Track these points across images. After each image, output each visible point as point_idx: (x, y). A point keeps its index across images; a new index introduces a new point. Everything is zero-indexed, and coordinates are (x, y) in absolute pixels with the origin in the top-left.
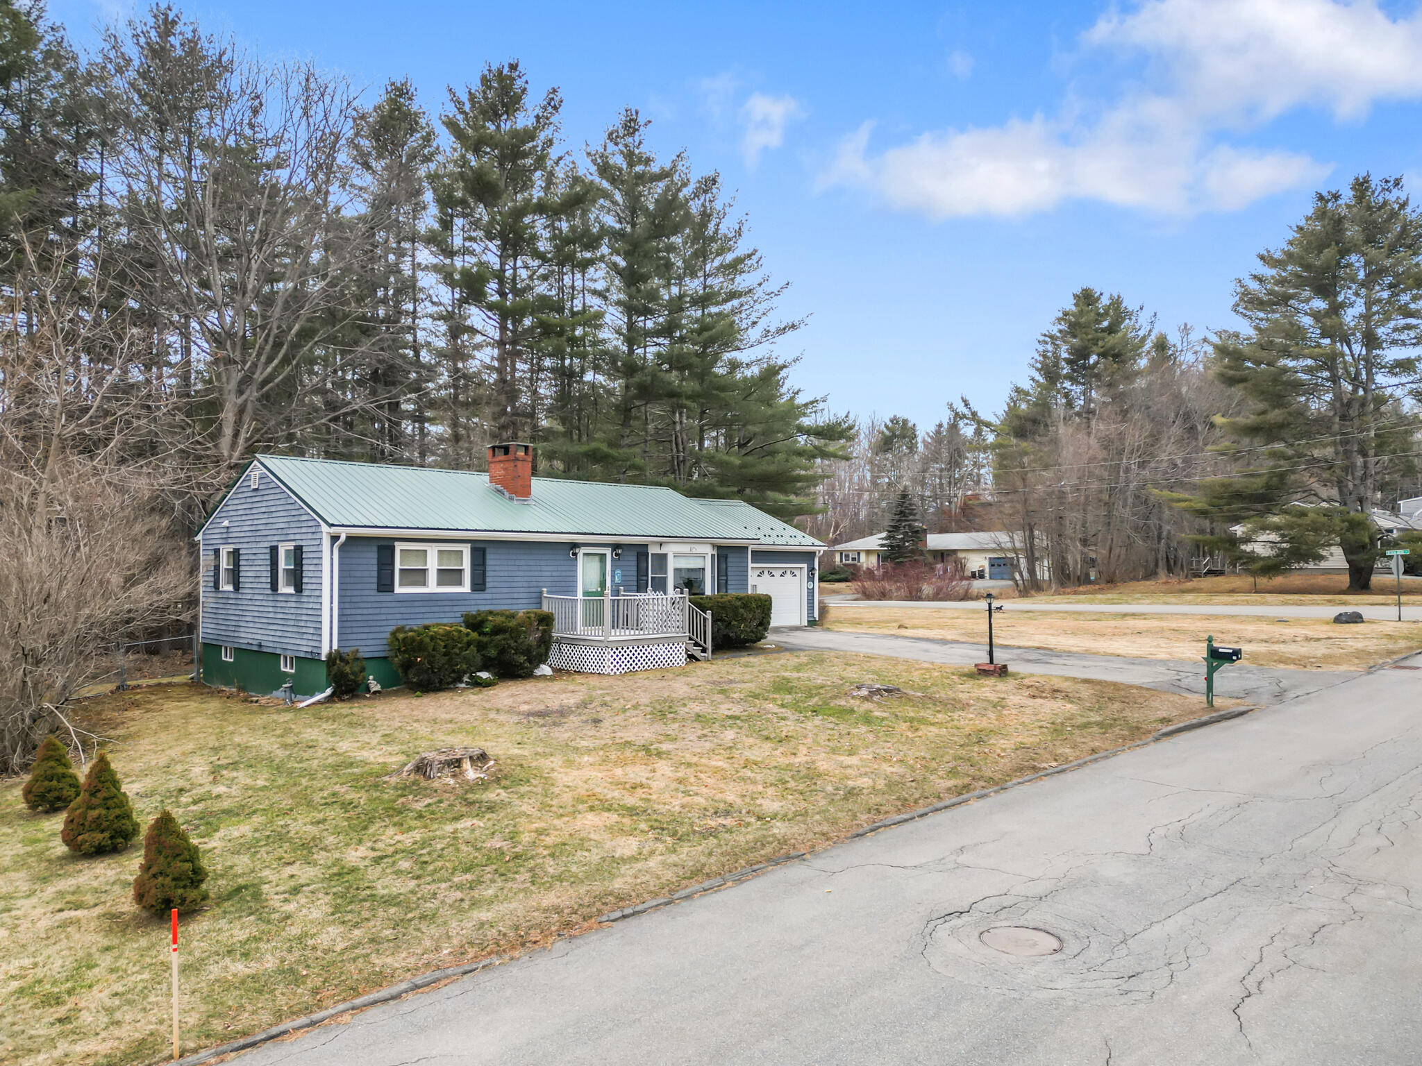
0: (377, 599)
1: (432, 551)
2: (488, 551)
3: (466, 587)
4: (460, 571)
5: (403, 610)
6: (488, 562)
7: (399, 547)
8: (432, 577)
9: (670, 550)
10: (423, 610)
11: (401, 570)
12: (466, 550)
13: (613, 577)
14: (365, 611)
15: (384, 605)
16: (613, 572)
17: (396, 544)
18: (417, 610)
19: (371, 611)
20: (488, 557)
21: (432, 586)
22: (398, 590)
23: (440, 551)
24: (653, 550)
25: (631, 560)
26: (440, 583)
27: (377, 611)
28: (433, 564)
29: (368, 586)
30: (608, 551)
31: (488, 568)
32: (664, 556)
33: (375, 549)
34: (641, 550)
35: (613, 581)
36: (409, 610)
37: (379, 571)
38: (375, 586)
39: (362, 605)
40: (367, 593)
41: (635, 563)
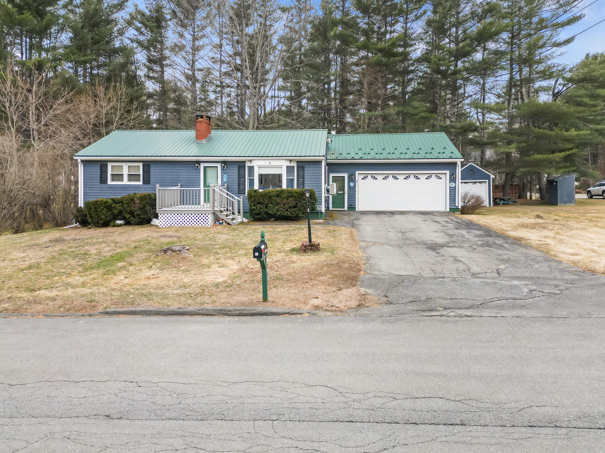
0: (101, 186)
1: (125, 166)
2: (151, 166)
3: (141, 183)
4: (140, 175)
5: (111, 192)
6: (151, 171)
7: (110, 165)
8: (126, 177)
9: (256, 164)
10: (120, 192)
11: (112, 175)
12: (141, 165)
13: (222, 178)
14: (95, 192)
15: (103, 189)
16: (222, 175)
17: (108, 163)
18: (118, 192)
19: (98, 191)
20: (151, 168)
21: (125, 182)
22: (110, 182)
23: (129, 166)
24: (248, 164)
25: (234, 170)
26: (129, 180)
27: (100, 191)
28: (125, 172)
29: (96, 181)
30: (219, 165)
31: (151, 174)
32: (253, 167)
33: (99, 165)
34: (241, 164)
35: (222, 180)
36: (114, 192)
37: (101, 175)
38: (99, 181)
39: (94, 189)
40: (96, 184)
41: (237, 171)
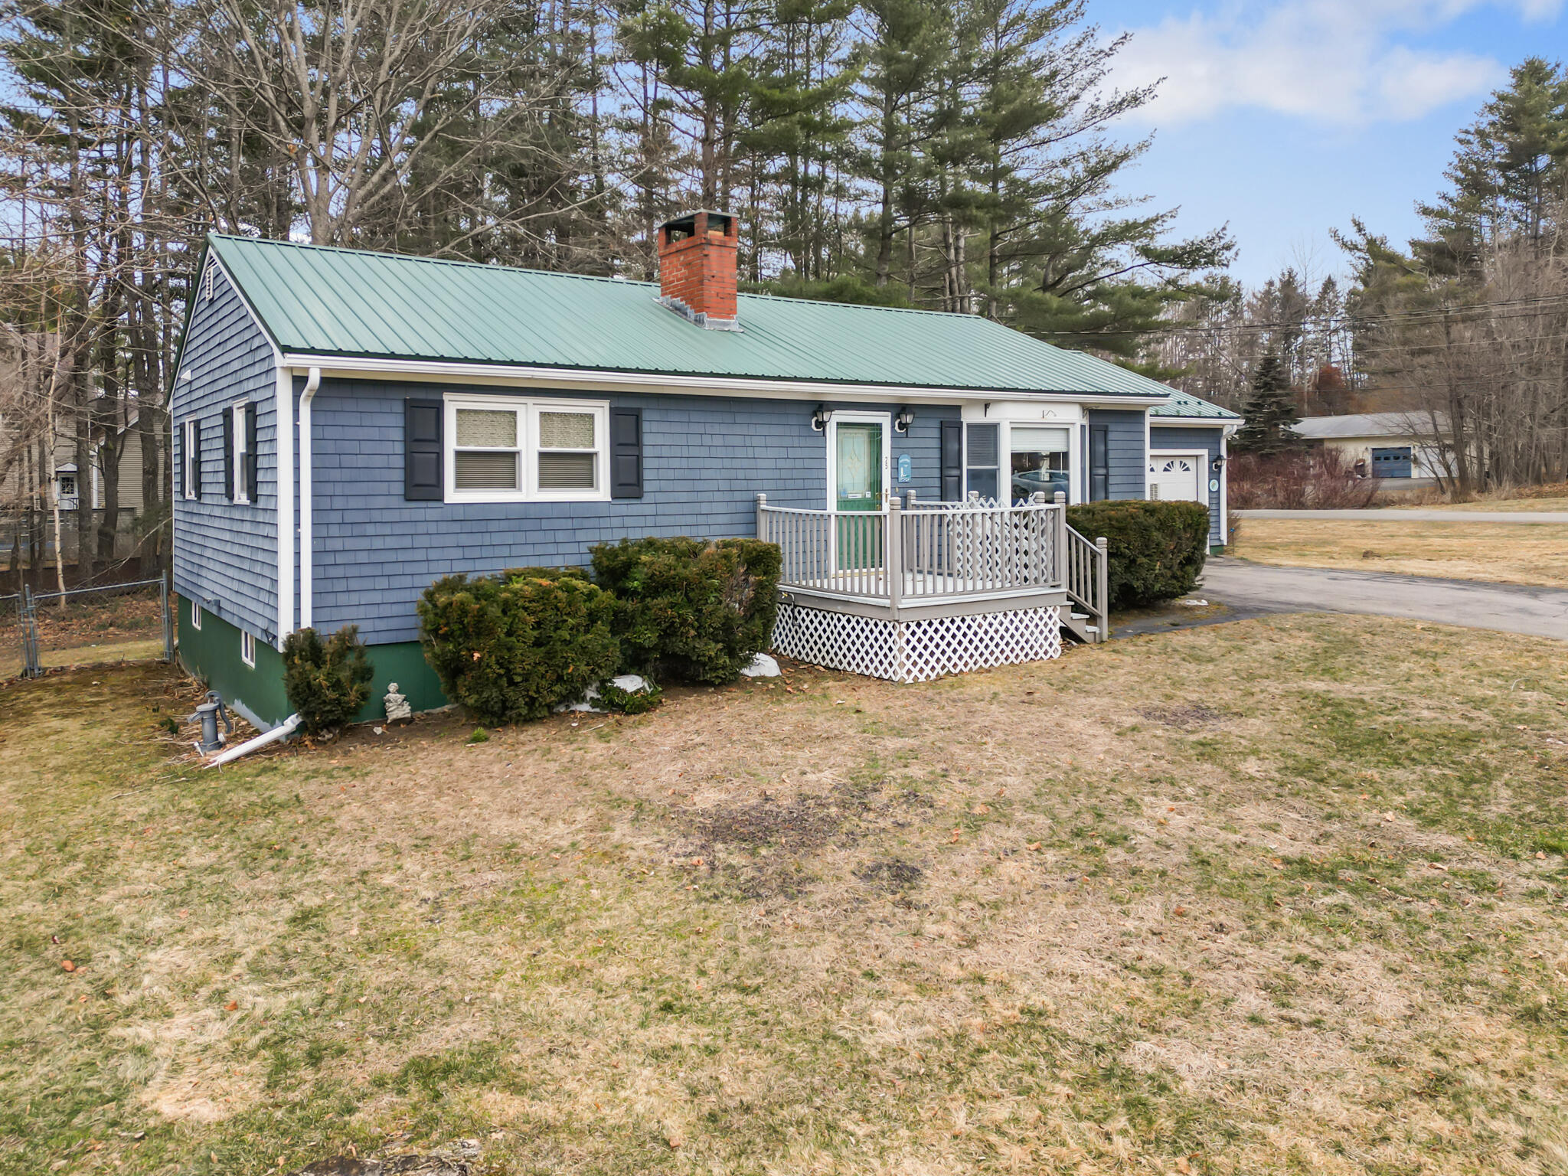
0: (406, 515)
1: (529, 414)
2: (646, 415)
3: (602, 492)
4: (590, 457)
5: (464, 540)
6: (647, 439)
7: (452, 404)
8: (529, 468)
9: (1004, 415)
10: (509, 538)
11: (460, 455)
12: (601, 413)
13: (895, 469)
14: (378, 543)
15: (422, 528)
16: (895, 459)
17: (447, 397)
18: (497, 539)
19: (391, 542)
20: (646, 427)
21: (529, 489)
22: (452, 495)
23: (544, 415)
24: (971, 417)
25: (928, 436)
26: (544, 483)
27: (406, 542)
28: (529, 442)
29: (383, 488)
30: (885, 419)
31: (647, 451)
32: (994, 428)
33: (399, 407)
34: (948, 417)
35: (895, 478)
36: (477, 539)
37: (408, 455)
38: (399, 488)
39: (370, 529)
40: (380, 502)
41: (936, 443)
